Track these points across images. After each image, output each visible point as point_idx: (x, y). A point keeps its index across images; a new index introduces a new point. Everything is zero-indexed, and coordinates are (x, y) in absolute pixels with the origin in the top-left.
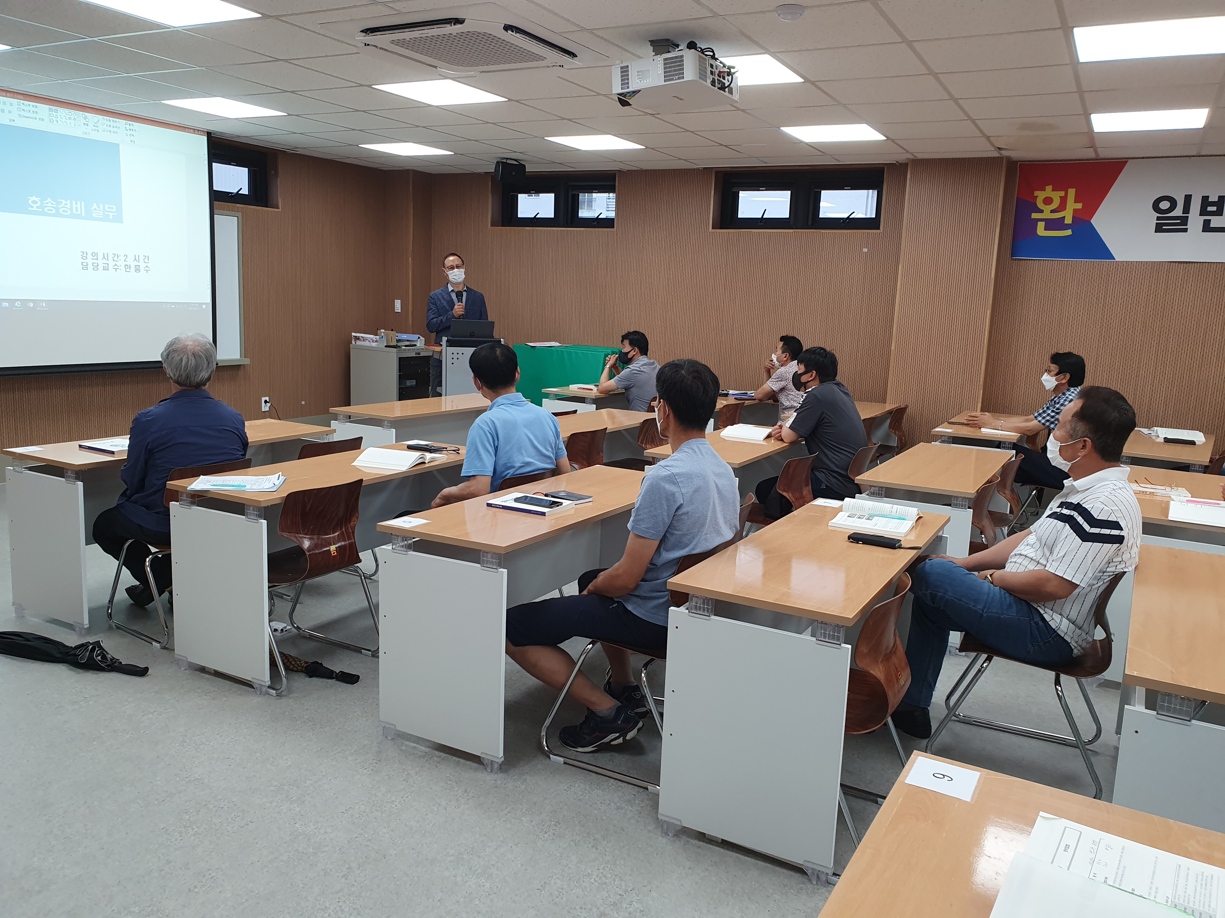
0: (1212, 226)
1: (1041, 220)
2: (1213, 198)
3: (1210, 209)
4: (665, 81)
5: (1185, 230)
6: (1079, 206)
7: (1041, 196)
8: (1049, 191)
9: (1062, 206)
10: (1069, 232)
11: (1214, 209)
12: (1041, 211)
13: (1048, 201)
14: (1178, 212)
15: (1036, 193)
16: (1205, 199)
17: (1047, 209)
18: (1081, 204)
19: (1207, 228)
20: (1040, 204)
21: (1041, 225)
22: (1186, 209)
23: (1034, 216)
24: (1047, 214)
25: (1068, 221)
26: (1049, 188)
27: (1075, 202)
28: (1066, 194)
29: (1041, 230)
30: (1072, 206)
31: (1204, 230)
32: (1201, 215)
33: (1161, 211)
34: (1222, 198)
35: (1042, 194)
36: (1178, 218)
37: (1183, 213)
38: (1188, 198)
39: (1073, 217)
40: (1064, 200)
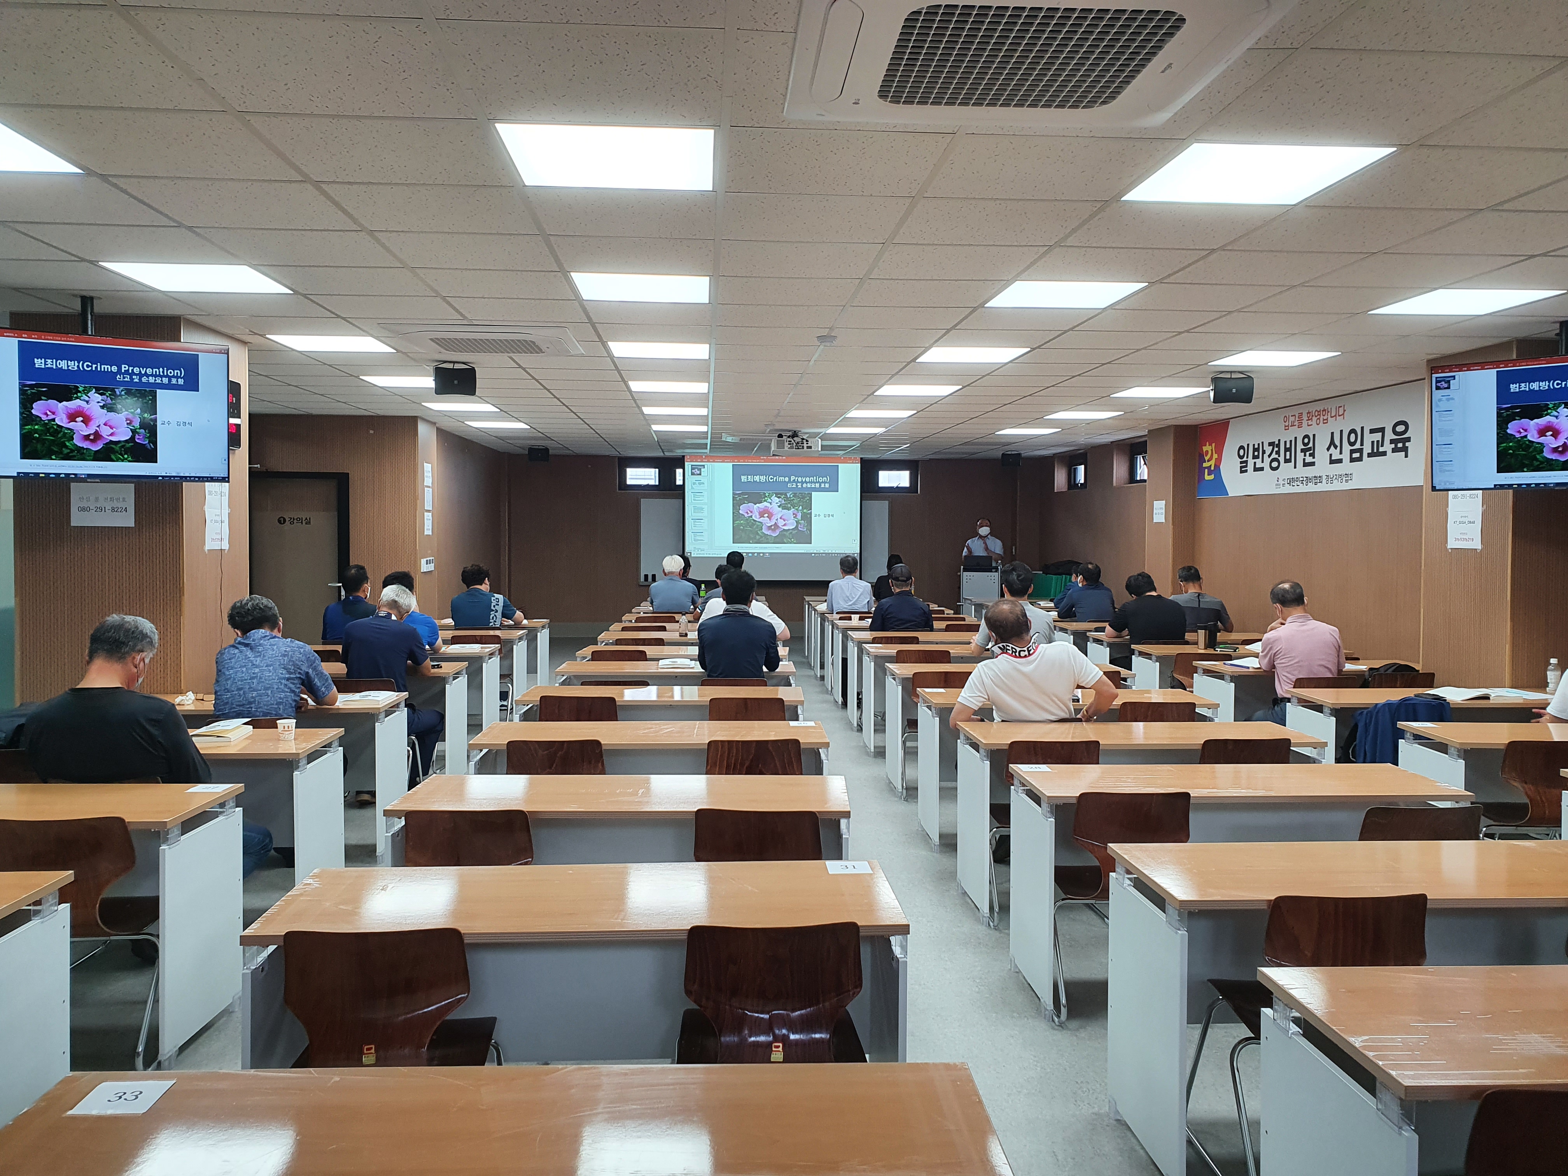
0: (1257, 466)
1: (1206, 468)
5: (1246, 471)
6: (1216, 456)
9: (1211, 457)
10: (1212, 477)
11: (1256, 453)
12: (1205, 461)
13: (1206, 452)
15: (1203, 447)
16: (1253, 447)
17: (1207, 459)
18: (1217, 454)
20: (1205, 457)
21: (1207, 472)
22: (1248, 455)
23: (1205, 465)
25: (1212, 468)
26: (1208, 444)
27: (1214, 454)
28: (1212, 447)
29: (1207, 475)
30: (1214, 456)
31: (1254, 470)
32: (1253, 459)
33: (1241, 457)
34: (1259, 444)
35: (1205, 449)
36: (1246, 462)
37: (1247, 458)
38: (1248, 445)
39: (1215, 465)
40: (1212, 450)
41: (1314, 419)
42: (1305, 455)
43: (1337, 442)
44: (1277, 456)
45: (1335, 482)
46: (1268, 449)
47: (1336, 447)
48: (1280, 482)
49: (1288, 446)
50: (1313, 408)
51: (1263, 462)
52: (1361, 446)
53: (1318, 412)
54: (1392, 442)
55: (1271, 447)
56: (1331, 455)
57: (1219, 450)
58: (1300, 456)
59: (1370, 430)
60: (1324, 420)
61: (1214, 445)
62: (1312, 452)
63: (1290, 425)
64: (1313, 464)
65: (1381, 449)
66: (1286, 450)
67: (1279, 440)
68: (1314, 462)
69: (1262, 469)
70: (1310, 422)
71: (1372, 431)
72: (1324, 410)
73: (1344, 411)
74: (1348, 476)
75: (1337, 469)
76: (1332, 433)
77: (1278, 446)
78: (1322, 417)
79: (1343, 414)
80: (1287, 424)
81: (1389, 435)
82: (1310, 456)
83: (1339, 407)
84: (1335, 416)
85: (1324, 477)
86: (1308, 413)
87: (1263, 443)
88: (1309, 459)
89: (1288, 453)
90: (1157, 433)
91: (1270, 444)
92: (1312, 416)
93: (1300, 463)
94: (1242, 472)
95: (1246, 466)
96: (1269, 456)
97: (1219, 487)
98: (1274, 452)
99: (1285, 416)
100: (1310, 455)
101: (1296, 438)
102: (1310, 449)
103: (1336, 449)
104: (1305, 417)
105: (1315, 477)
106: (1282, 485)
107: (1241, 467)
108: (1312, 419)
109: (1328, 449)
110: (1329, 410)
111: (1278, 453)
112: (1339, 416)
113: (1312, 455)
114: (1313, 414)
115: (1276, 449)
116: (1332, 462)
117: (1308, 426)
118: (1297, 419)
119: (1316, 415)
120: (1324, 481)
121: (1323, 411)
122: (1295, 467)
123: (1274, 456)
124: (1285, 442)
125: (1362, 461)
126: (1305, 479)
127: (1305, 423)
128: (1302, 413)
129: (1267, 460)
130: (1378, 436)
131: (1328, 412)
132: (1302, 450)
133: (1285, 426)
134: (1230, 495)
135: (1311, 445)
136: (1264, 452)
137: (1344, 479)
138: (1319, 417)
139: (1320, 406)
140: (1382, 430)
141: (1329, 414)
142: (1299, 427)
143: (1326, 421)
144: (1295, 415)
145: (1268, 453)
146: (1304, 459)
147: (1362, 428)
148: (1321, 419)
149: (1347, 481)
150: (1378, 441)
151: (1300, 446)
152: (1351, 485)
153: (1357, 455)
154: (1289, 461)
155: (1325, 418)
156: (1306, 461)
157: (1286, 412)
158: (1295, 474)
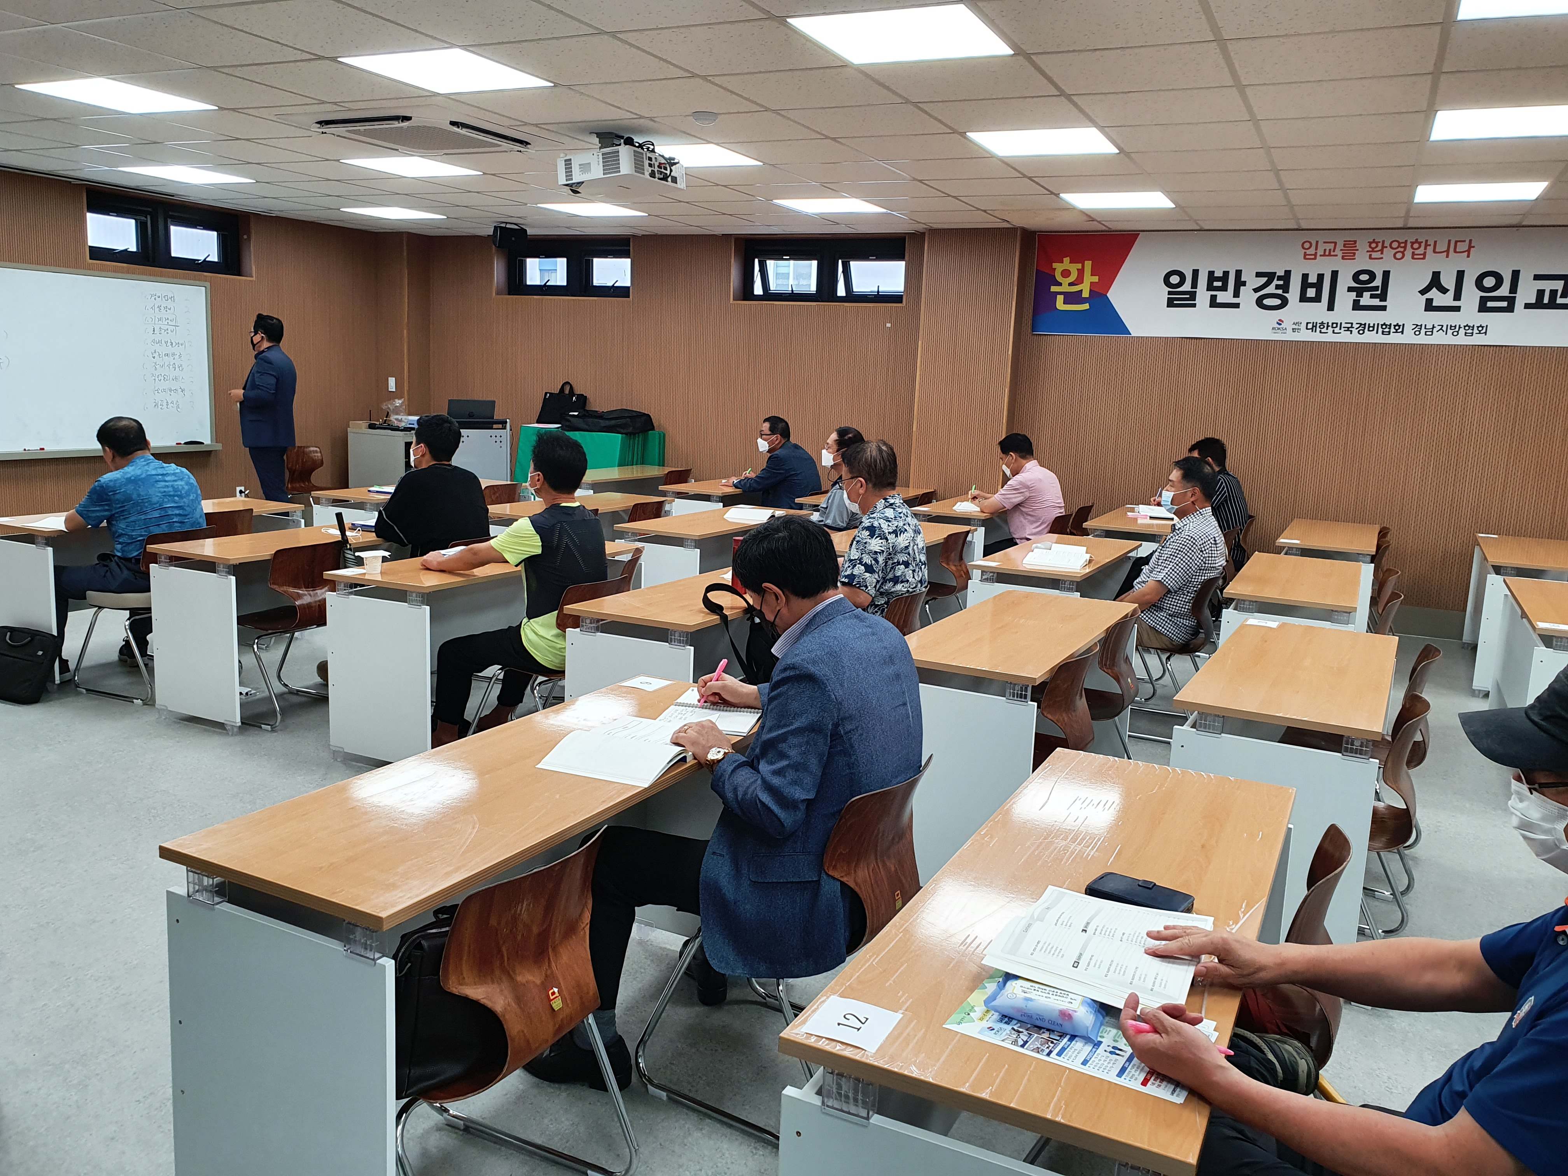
0: (1218, 301)
1: (1060, 293)
2: (1219, 274)
3: (1216, 284)
4: (604, 174)
5: (1194, 306)
6: (1096, 279)
7: (1059, 267)
8: (1066, 264)
9: (1079, 280)
10: (1086, 306)
11: (1219, 284)
12: (1060, 284)
13: (1066, 273)
14: (1187, 287)
15: (1055, 265)
16: (1211, 273)
17: (1065, 282)
18: (1097, 277)
19: (1214, 303)
20: (1059, 278)
21: (1060, 299)
22: (1194, 284)
23: (1054, 289)
24: (1065, 288)
25: (1086, 294)
26: (1067, 260)
27: (1092, 275)
28: (1083, 266)
29: (1060, 304)
30: (1089, 279)
31: (1211, 306)
32: (1207, 290)
33: (1172, 286)
34: (1226, 274)
36: (1188, 293)
37: (1193, 287)
38: (1196, 273)
39: (1091, 290)
40: (1081, 272)
41: (1389, 251)
42: (1360, 295)
43: (1449, 285)
44: (1280, 292)
45: (1438, 333)
46: (1255, 281)
47: (1444, 291)
48: (1288, 324)
49: (1313, 279)
50: (1388, 238)
51: (1236, 294)
52: (1510, 293)
53: (1399, 243)
55: (1266, 279)
56: (1429, 301)
57: (1105, 273)
58: (1349, 295)
59: (1535, 275)
60: (1413, 254)
61: (1086, 263)
62: (1379, 292)
63: (1320, 252)
64: (1384, 308)
65: (1560, 301)
66: (1305, 284)
67: (1288, 273)
68: (1386, 306)
69: (1237, 306)
70: (1374, 255)
71: (1537, 277)
72: (1417, 241)
73: (1470, 247)
74: (1473, 329)
75: (1441, 317)
76: (1436, 274)
77: (1285, 278)
78: (1409, 252)
79: (1468, 251)
80: (1312, 251)
82: (1371, 298)
83: (1457, 241)
84: (1448, 251)
85: (1405, 327)
86: (1370, 243)
87: (1239, 273)
89: (1311, 291)
91: (1259, 275)
92: (1383, 247)
93: (1344, 304)
94: (1173, 306)
95: (1189, 299)
96: (1256, 290)
97: (1105, 321)
98: (1273, 285)
99: (1309, 242)
100: (1372, 296)
101: (1335, 274)
102: (1376, 288)
104: (1363, 247)
105: (1384, 324)
106: (1289, 330)
107: (1173, 300)
108: (1382, 251)
109: (1423, 292)
110: (1431, 242)
111: (1286, 288)
112: (1455, 252)
113: (1383, 297)
114: (1387, 244)
115: (1276, 282)
116: (1432, 308)
117: (1370, 257)
118: (1340, 246)
119: (1395, 245)
121: (1413, 243)
122: (1331, 307)
123: (1271, 289)
124: (1305, 277)
127: (1362, 254)
128: (1355, 242)
129: (1248, 296)
130: (1559, 285)
131: (1427, 245)
132: (1350, 289)
133: (1305, 255)
134: (1133, 335)
135: (1378, 282)
136: (1240, 283)
137: (1462, 331)
138: (1402, 250)
139: (1410, 237)
141: (1430, 249)
142: (1343, 258)
143: (1419, 257)
144: (1336, 243)
145: (1253, 285)
147: (1515, 273)
150: (1553, 293)
151: (1345, 281)
152: (1478, 340)
153: (1504, 304)
154: (1317, 299)
155: (1421, 251)
156: (1361, 304)
157: (1313, 237)
158: (1330, 317)
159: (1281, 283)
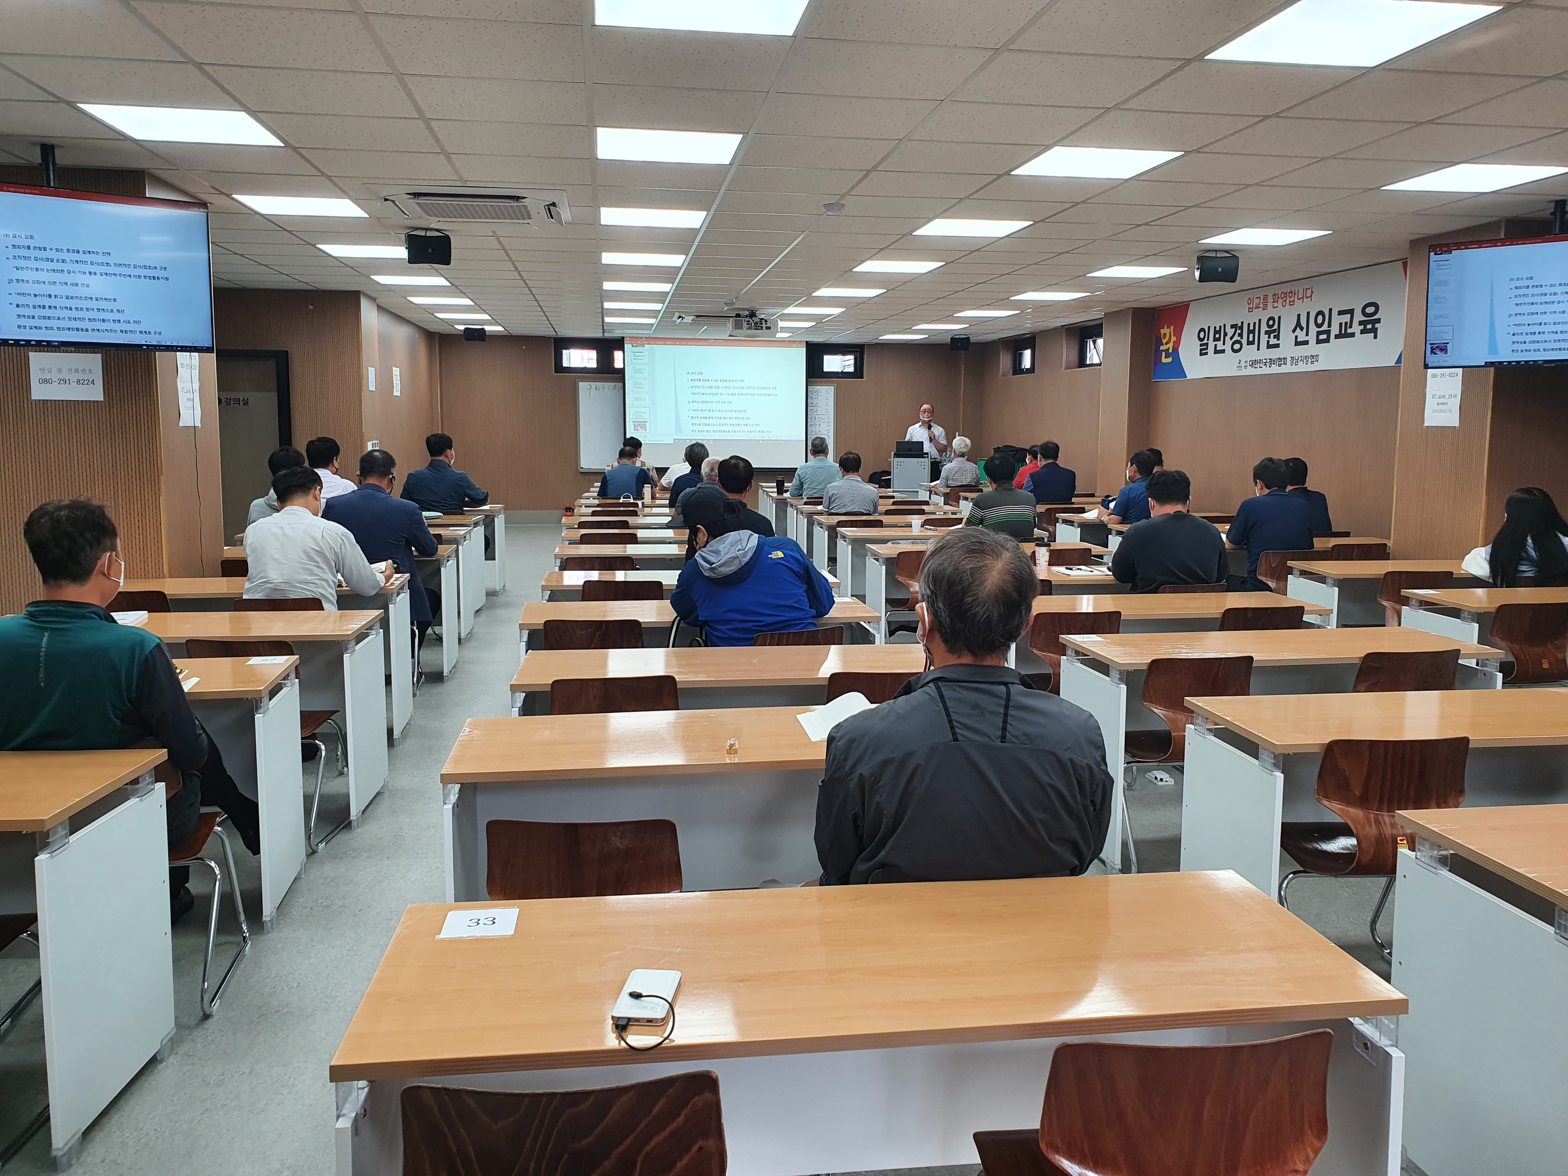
0: (1217, 349)
1: (1163, 351)
2: (1218, 329)
5: (1206, 353)
6: (1175, 339)
8: (1166, 329)
9: (1169, 340)
10: (1170, 360)
11: (1217, 336)
12: (1163, 344)
13: (1165, 335)
15: (1162, 330)
16: (1215, 328)
17: (1165, 342)
18: (1175, 337)
19: (1215, 351)
20: (1162, 339)
21: (1164, 355)
22: (1208, 337)
23: (1161, 348)
24: (1164, 347)
25: (1170, 351)
26: (1166, 326)
27: (1173, 336)
28: (1171, 330)
29: (1164, 358)
30: (1173, 339)
31: (1215, 353)
32: (1214, 341)
33: (1201, 340)
34: (1220, 327)
35: (1162, 331)
36: (1207, 344)
37: (1208, 340)
38: (1209, 327)
39: (1173, 348)
40: (1170, 333)
41: (1280, 301)
42: (1269, 337)
43: (1304, 324)
44: (1239, 338)
45: (1300, 363)
46: (1230, 332)
47: (1302, 329)
48: (1243, 364)
49: (1252, 328)
50: (1279, 290)
51: (1224, 344)
52: (1328, 327)
53: (1284, 294)
54: (1361, 323)
55: (1234, 329)
56: (1296, 337)
57: (1178, 334)
58: (1264, 338)
59: (1339, 311)
60: (1290, 302)
61: (1172, 327)
62: (1276, 334)
63: (1253, 306)
64: (1277, 346)
65: (1349, 331)
66: (1249, 332)
67: (1242, 323)
68: (1279, 344)
69: (1223, 351)
70: (1276, 304)
71: (1341, 313)
72: (1291, 292)
73: (1312, 292)
74: (1314, 358)
75: (1302, 351)
76: (1299, 315)
77: (1241, 328)
78: (1288, 299)
79: (1311, 296)
80: (1251, 306)
81: (1358, 317)
82: (1274, 338)
83: (1307, 289)
84: (1303, 298)
85: (1289, 359)
86: (1273, 295)
87: (1225, 325)
88: (1273, 341)
89: (1251, 336)
90: (1114, 316)
91: (1232, 326)
92: (1278, 298)
93: (1263, 344)
94: (1201, 354)
95: (1207, 349)
96: (1231, 338)
97: (1177, 370)
98: (1237, 335)
99: (1250, 299)
101: (1260, 320)
102: (1274, 331)
103: (1302, 330)
104: (1270, 299)
105: (1279, 359)
106: (1243, 367)
107: (1201, 350)
108: (1277, 301)
109: (1294, 331)
110: (1296, 292)
111: (1241, 335)
112: (1307, 298)
113: (1277, 337)
114: (1279, 296)
116: (1297, 343)
117: (1274, 308)
118: (1262, 301)
119: (1282, 297)
120: (1289, 362)
122: (1258, 349)
123: (1236, 338)
124: (1249, 324)
125: (1329, 342)
126: (1268, 361)
127: (1270, 305)
128: (1267, 295)
129: (1229, 342)
130: (1346, 318)
131: (1296, 294)
132: (1266, 333)
133: (1249, 308)
134: (1188, 378)
135: (1276, 327)
136: (1226, 334)
138: (1285, 299)
139: (1286, 288)
140: (1351, 312)
141: (1296, 296)
142: (1263, 309)
143: (1292, 303)
144: (1260, 298)
145: (1230, 335)
146: (1268, 341)
147: (1330, 310)
148: (1288, 301)
149: (1312, 363)
150: (1346, 323)
151: (1264, 328)
152: (1316, 367)
153: (1324, 337)
154: (1252, 343)
155: (1292, 300)
156: (1270, 343)
157: (1250, 294)
158: (1258, 355)
159: (1239, 331)
